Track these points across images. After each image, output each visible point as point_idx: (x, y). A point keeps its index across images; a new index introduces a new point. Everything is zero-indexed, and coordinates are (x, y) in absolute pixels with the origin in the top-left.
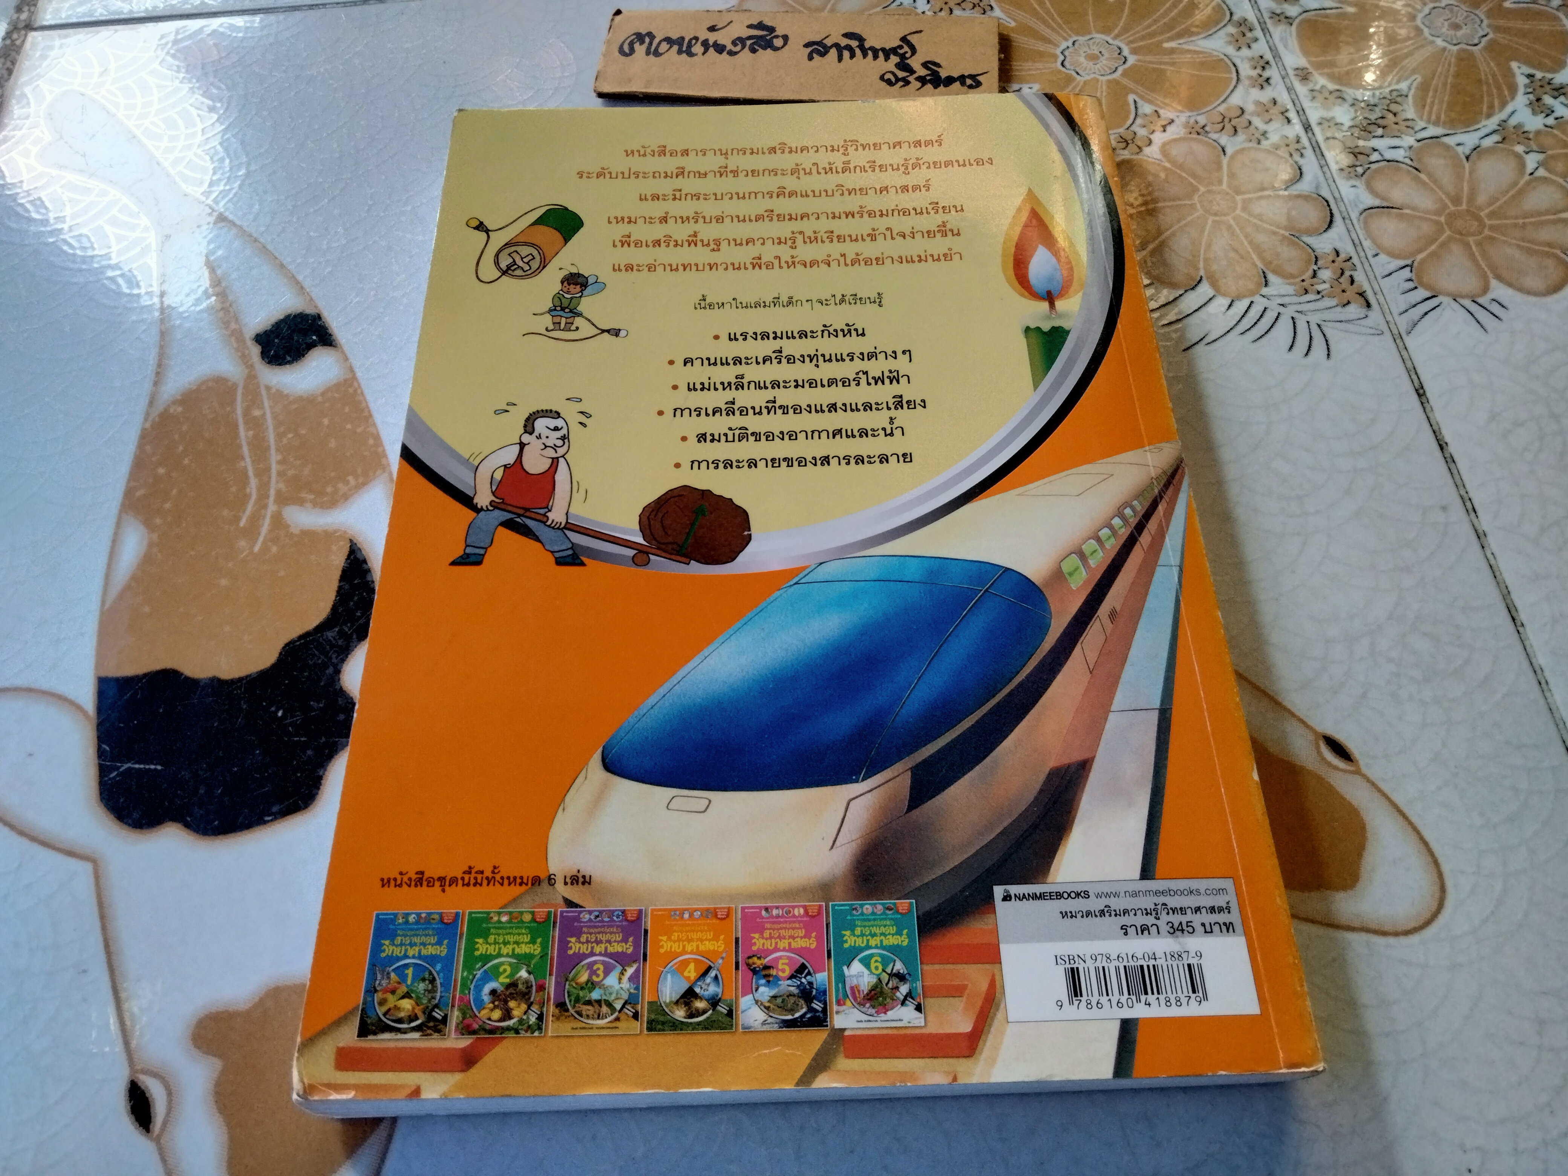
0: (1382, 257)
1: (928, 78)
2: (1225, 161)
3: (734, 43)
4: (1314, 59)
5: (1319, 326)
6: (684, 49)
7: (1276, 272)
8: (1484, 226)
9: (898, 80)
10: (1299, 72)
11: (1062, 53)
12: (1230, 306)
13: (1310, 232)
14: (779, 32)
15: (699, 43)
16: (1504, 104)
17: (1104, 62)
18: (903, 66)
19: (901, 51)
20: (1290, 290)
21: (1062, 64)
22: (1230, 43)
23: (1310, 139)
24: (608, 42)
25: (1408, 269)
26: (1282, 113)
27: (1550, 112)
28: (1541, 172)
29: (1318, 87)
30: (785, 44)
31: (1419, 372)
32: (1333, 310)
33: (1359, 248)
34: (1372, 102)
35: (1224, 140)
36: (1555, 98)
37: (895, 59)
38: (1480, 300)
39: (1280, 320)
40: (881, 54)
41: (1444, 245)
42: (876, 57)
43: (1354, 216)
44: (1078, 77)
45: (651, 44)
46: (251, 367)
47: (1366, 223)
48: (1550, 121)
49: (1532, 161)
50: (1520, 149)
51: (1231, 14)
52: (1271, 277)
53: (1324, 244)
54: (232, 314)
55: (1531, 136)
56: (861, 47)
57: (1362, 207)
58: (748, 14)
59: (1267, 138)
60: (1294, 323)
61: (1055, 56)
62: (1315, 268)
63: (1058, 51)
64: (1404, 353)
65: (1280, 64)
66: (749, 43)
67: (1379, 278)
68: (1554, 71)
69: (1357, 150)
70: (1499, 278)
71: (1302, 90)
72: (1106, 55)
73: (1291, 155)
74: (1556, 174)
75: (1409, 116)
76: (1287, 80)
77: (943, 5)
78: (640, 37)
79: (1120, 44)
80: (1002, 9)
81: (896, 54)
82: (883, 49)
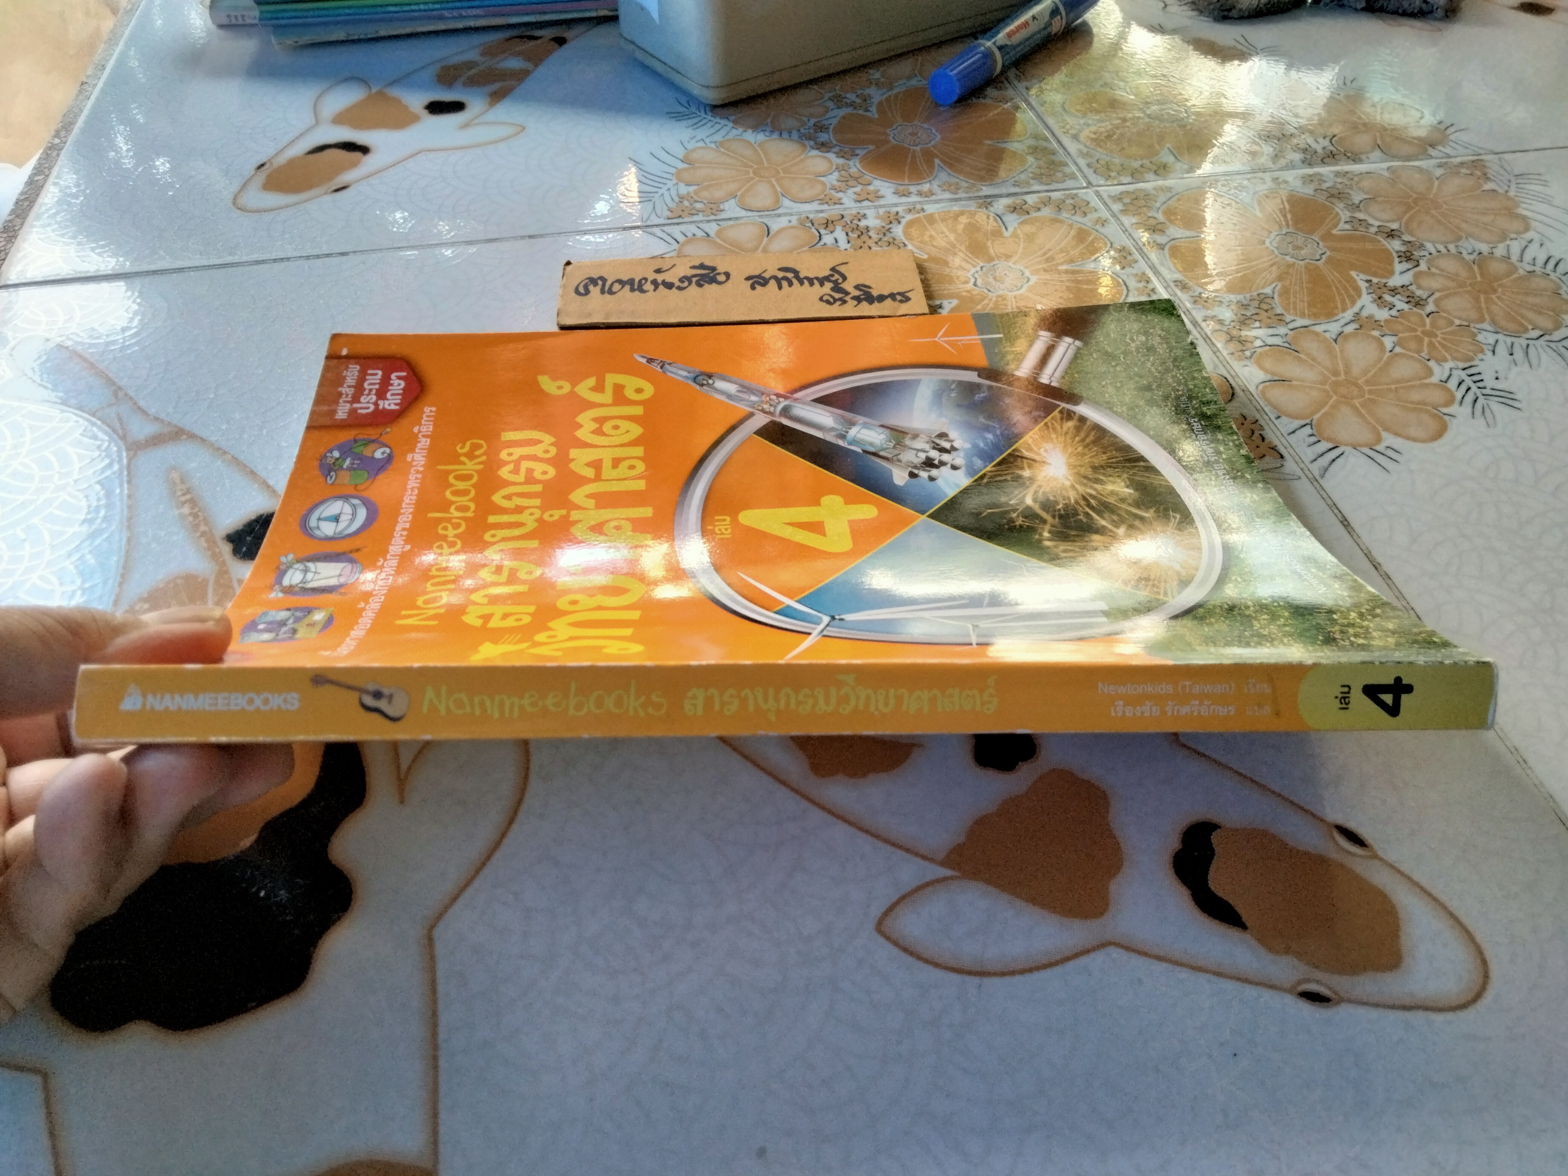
0: (1284, 419)
1: (862, 297)
3: (681, 280)
4: (1188, 274)
6: (636, 287)
8: (1364, 391)
9: (835, 300)
10: (1179, 284)
14: (721, 269)
15: (649, 283)
16: (1353, 303)
17: (1011, 281)
18: (837, 288)
19: (833, 279)
21: (975, 284)
22: (1114, 264)
24: (564, 286)
25: (1308, 427)
27: (1392, 307)
28: (1398, 350)
29: (1197, 294)
30: (728, 279)
31: (1339, 506)
33: (1263, 413)
34: (1245, 303)
36: (1393, 296)
37: (828, 286)
38: (1378, 448)
40: (815, 282)
41: (1334, 407)
43: (1252, 389)
44: (990, 294)
45: (604, 285)
46: (224, 563)
47: (1263, 393)
48: (1394, 312)
49: (1388, 342)
50: (1376, 333)
51: (1110, 243)
53: (1231, 410)
54: (201, 518)
55: (1382, 324)
56: (797, 277)
57: (1257, 381)
58: (689, 257)
61: (967, 279)
63: (969, 275)
64: (1322, 493)
65: (1161, 278)
66: (694, 279)
67: (1285, 435)
68: (1388, 278)
69: (1242, 339)
70: (1387, 429)
71: (1184, 296)
72: (1012, 276)
74: (1410, 350)
75: (1279, 312)
76: (1169, 289)
77: (862, 244)
78: (593, 281)
79: (1022, 268)
80: (914, 245)
81: (830, 281)
82: (817, 278)
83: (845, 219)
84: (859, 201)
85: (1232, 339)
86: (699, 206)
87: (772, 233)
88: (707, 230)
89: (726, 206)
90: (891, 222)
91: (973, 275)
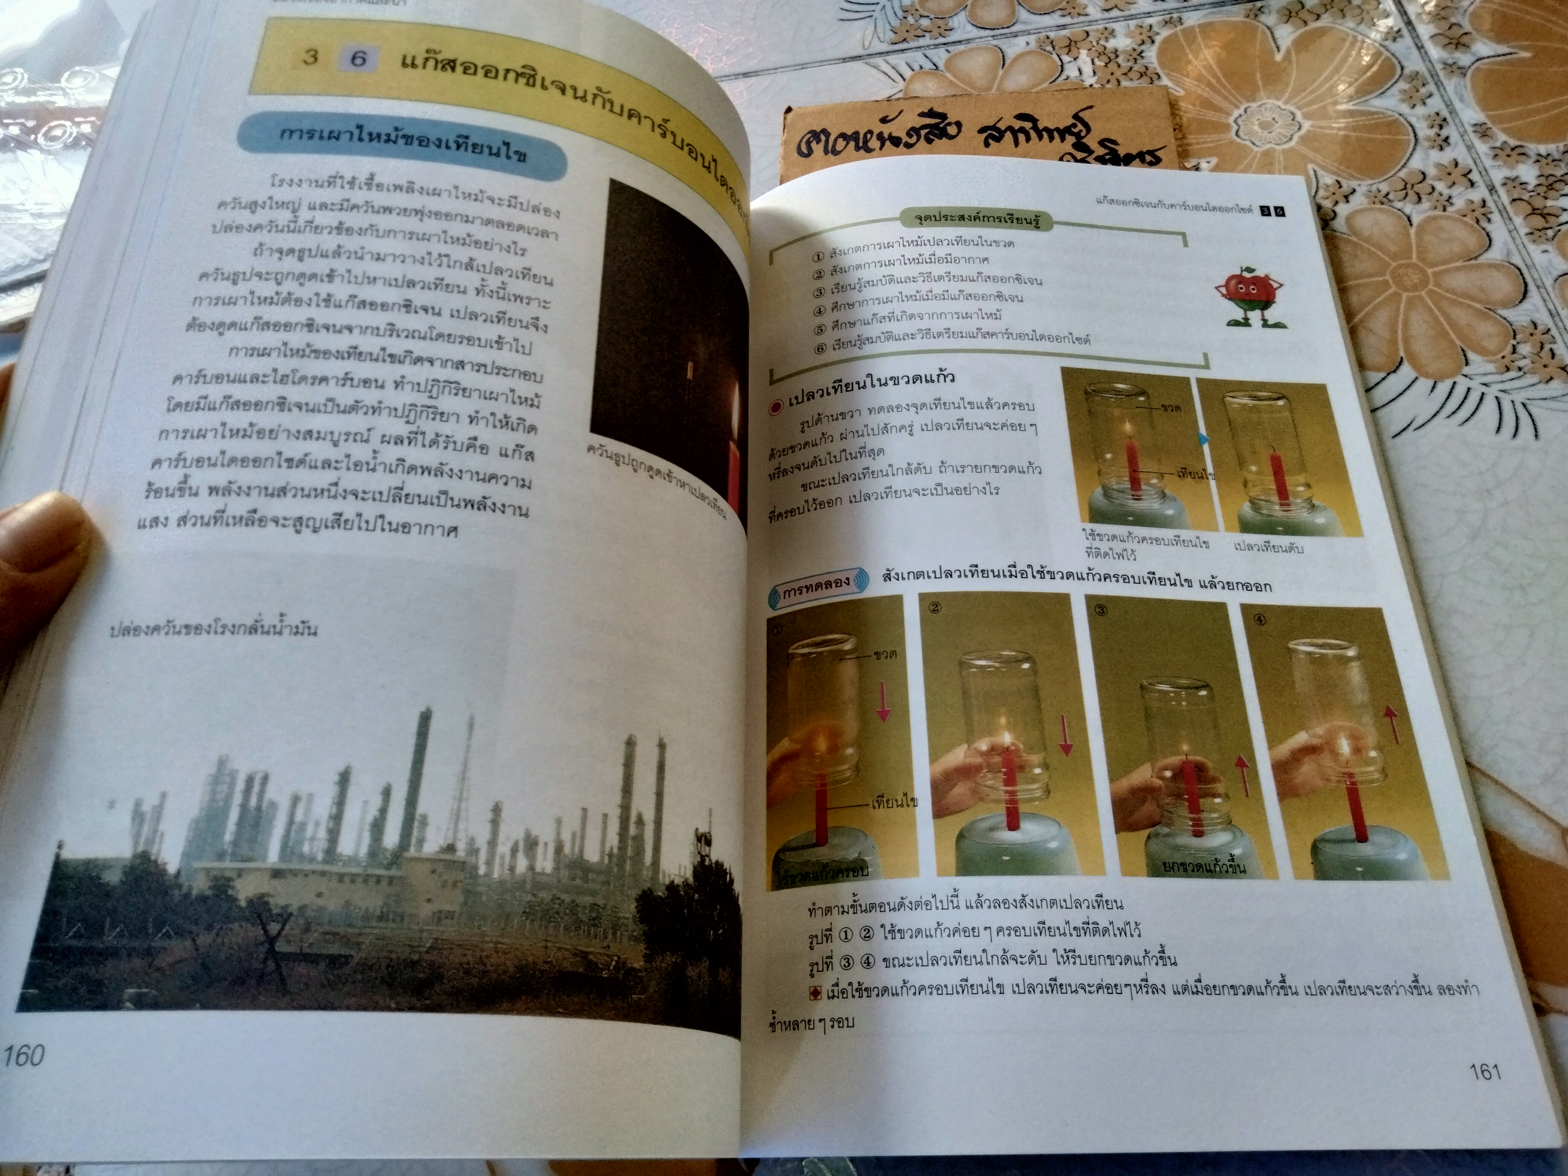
1: (1107, 157)
2: (1413, 232)
3: (909, 134)
4: (1494, 112)
5: (1524, 405)
6: (861, 144)
7: (1475, 350)
9: (1076, 160)
10: (1477, 128)
11: (1235, 121)
12: (1434, 387)
13: (1505, 306)
14: (952, 118)
15: (874, 137)
17: (1278, 130)
18: (1080, 146)
19: (1076, 130)
20: (1491, 368)
21: (1237, 135)
22: (1403, 101)
23: (1495, 202)
24: (786, 143)
26: (1465, 175)
29: (1498, 144)
30: (959, 131)
32: (1538, 387)
33: (1557, 319)
34: (1557, 157)
35: (1408, 208)
37: (1070, 140)
39: (1484, 401)
40: (1056, 134)
42: (1051, 139)
43: (1549, 282)
44: (1255, 149)
45: (827, 141)
47: (1562, 290)
51: (1402, 68)
52: (1471, 356)
53: (1519, 316)
56: (1035, 128)
57: (1556, 273)
58: (917, 101)
59: (1452, 204)
60: (1499, 403)
61: (1227, 127)
62: (1514, 342)
63: (1231, 120)
65: (1457, 121)
66: (923, 132)
69: (1546, 211)
71: (1482, 148)
72: (1280, 122)
73: (1478, 221)
76: (1466, 137)
77: (1110, 77)
78: (815, 135)
79: (1293, 109)
80: (1170, 78)
81: (1072, 134)
82: (1057, 129)
83: (1090, 38)
84: (1107, 10)
85: (1534, 211)
86: (925, 22)
87: (1008, 62)
88: (935, 60)
89: (955, 22)
90: (1143, 43)
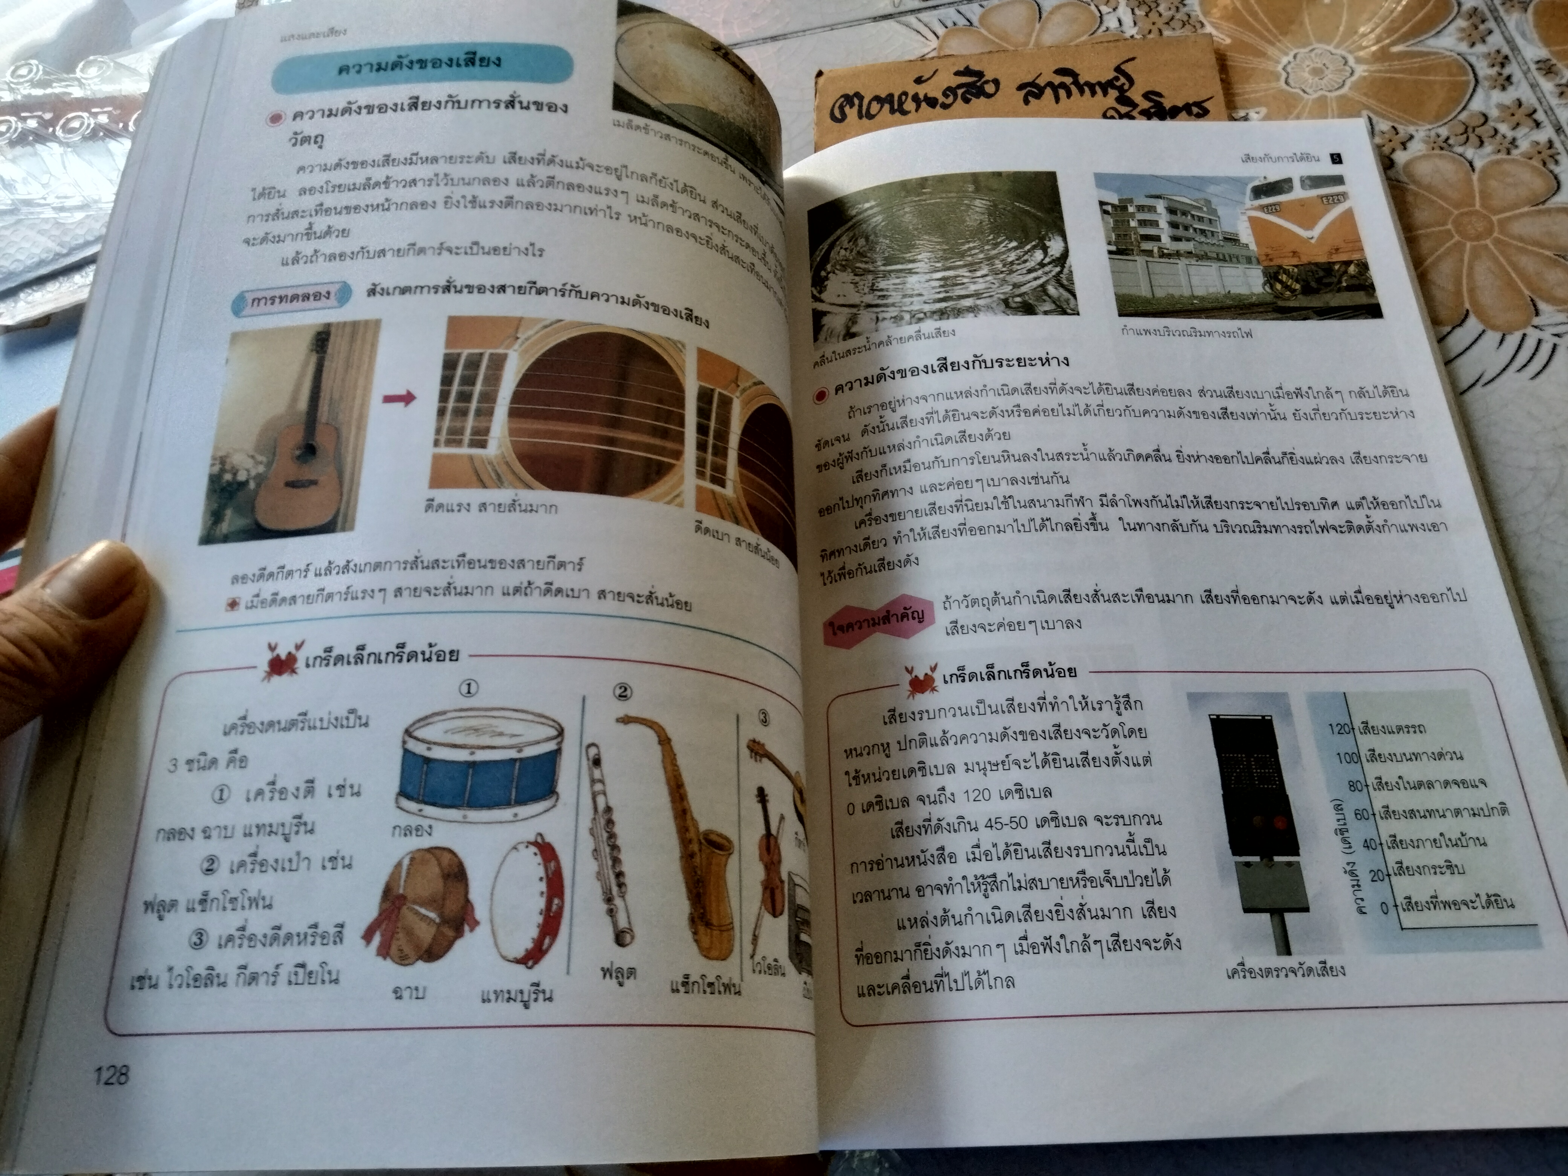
1: (1153, 111)
2: (1475, 177)
3: (945, 94)
4: (1558, 48)
6: (896, 107)
7: (1544, 300)
9: (1121, 116)
10: (1541, 65)
12: (1502, 340)
14: (989, 76)
15: (909, 99)
17: (1330, 76)
18: (1123, 99)
19: (1118, 84)
20: (1563, 317)
21: (1287, 83)
22: (1461, 40)
23: (1563, 143)
24: (818, 109)
26: (1529, 115)
29: (1564, 81)
30: (997, 89)
35: (1470, 153)
37: (1113, 93)
39: (1556, 353)
40: (1098, 89)
42: (1093, 93)
44: (1305, 96)
45: (860, 106)
51: (1459, 5)
52: (1542, 306)
56: (1076, 83)
58: (952, 60)
59: (1517, 147)
61: (1276, 75)
63: (1280, 68)
65: (1519, 58)
66: (960, 92)
71: (1547, 86)
72: (1331, 67)
73: (1544, 164)
76: (1529, 75)
77: (1151, 27)
78: (848, 99)
79: (1344, 53)
80: (1214, 25)
81: (1114, 87)
82: (1099, 83)
87: (1044, 15)
88: (969, 15)
91: (1284, 69)
